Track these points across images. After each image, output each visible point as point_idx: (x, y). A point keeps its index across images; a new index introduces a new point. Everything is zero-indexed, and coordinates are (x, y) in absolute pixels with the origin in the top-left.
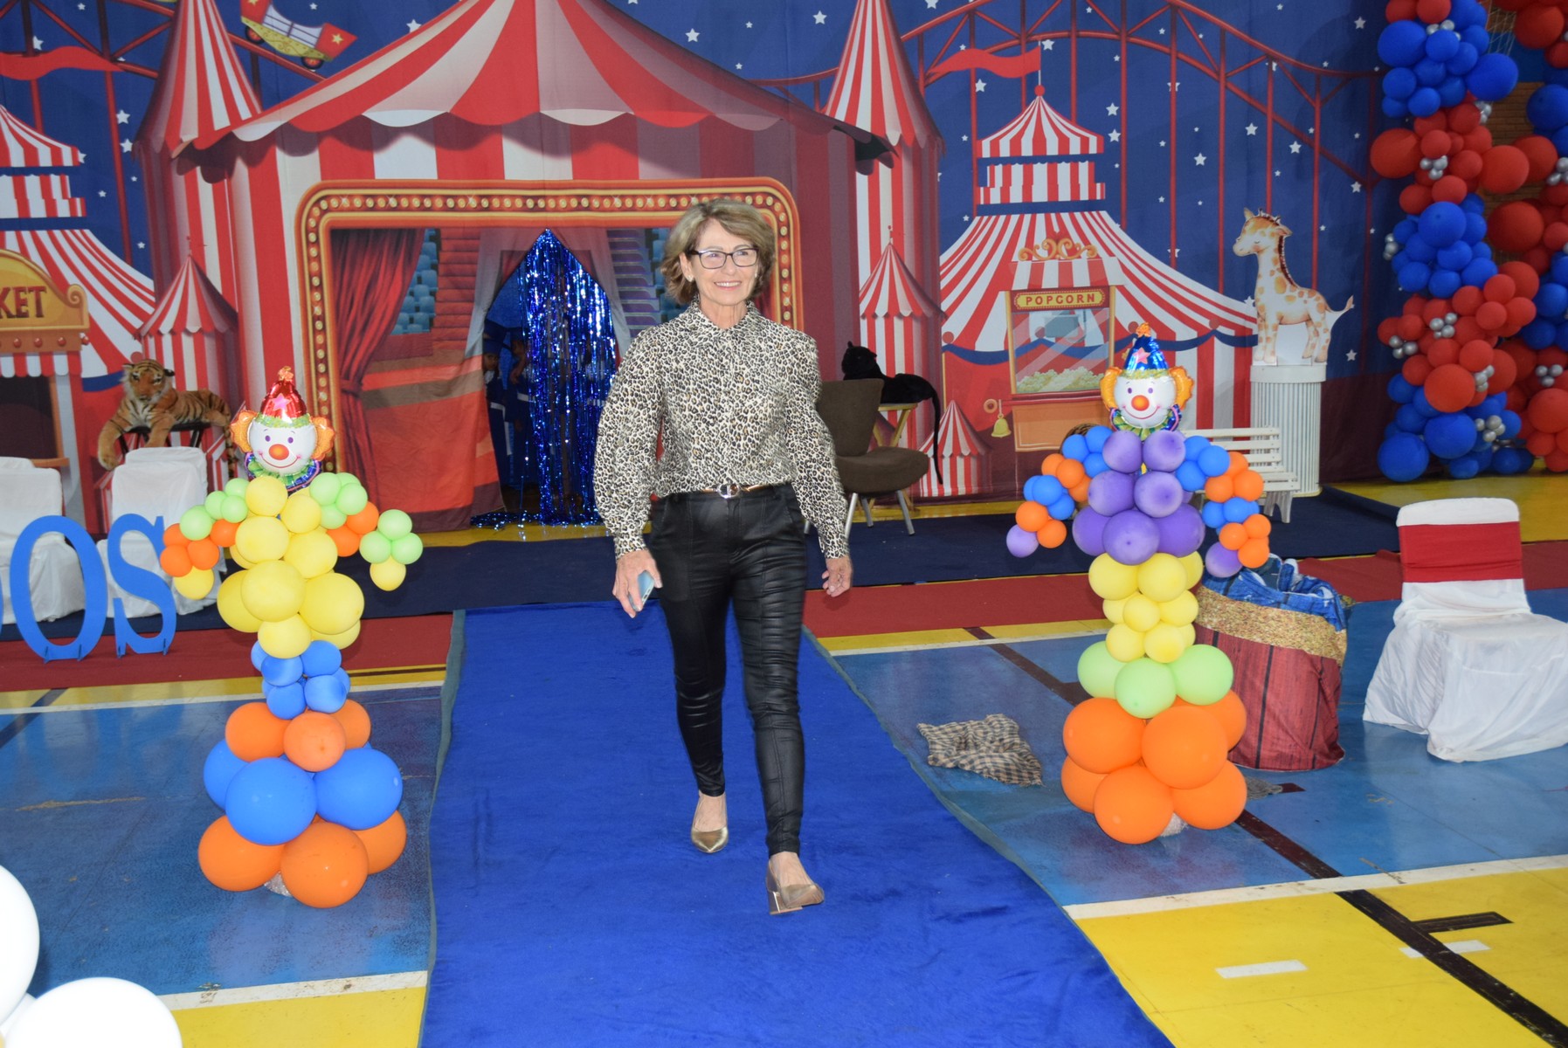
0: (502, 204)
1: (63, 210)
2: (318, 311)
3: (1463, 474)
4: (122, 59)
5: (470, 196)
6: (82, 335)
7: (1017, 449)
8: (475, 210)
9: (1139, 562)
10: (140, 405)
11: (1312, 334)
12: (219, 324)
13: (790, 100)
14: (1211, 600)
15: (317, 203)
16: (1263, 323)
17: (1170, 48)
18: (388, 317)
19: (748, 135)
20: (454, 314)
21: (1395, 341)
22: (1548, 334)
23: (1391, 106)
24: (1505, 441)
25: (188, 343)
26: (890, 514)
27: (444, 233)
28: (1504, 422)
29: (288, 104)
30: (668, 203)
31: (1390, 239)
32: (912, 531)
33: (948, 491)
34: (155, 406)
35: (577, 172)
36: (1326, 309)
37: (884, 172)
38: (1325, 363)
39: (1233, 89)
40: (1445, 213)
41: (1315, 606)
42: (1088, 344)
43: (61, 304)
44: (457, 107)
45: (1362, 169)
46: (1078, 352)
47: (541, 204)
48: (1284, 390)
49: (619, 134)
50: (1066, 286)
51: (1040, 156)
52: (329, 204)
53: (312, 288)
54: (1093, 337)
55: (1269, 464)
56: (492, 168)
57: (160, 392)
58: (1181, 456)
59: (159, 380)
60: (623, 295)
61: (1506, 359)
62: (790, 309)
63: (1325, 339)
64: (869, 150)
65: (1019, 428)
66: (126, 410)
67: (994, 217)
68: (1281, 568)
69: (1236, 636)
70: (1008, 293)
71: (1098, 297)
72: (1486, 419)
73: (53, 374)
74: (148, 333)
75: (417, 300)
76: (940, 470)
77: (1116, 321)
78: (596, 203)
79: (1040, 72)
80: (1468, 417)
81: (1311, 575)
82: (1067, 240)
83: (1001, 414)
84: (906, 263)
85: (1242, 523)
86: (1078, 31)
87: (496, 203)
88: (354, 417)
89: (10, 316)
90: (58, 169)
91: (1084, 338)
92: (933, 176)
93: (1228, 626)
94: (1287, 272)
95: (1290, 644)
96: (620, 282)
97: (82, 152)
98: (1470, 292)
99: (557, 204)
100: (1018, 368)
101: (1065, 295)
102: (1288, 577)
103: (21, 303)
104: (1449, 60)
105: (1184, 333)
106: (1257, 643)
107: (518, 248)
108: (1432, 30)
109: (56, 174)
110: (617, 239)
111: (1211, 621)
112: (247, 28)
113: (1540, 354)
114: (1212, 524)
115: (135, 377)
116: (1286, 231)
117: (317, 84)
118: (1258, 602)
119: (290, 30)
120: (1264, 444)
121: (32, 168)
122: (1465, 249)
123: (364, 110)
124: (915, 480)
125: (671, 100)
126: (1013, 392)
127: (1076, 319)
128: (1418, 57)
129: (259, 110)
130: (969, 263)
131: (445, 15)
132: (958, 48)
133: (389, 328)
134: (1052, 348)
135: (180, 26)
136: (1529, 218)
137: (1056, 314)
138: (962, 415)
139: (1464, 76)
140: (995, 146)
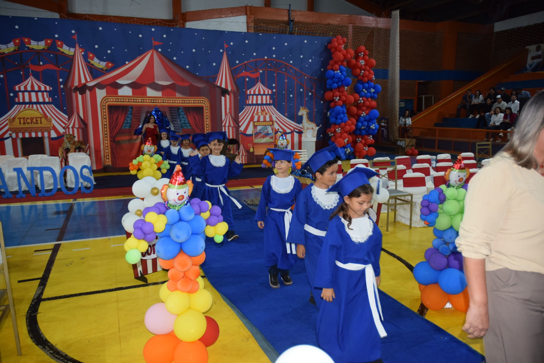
1: (47, 100)
4: (61, 67)
5: (139, 99)
6: (51, 128)
7: (255, 154)
8: (140, 102)
10: (68, 144)
11: (313, 131)
12: (83, 126)
13: (208, 81)
15: (105, 100)
16: (304, 129)
17: (285, 73)
18: (121, 125)
19: (199, 88)
20: (136, 125)
21: (329, 133)
22: (358, 132)
23: (328, 86)
24: (351, 153)
25: (75, 130)
27: (133, 107)
28: (350, 149)
29: (98, 79)
30: (182, 102)
31: (328, 112)
34: (71, 144)
35: (163, 95)
36: (316, 126)
37: (228, 96)
38: (316, 137)
39: (297, 81)
40: (338, 108)
42: (269, 133)
43: (46, 121)
44: (136, 80)
45: (323, 98)
46: (267, 134)
47: (155, 101)
48: (308, 143)
49: (172, 87)
50: (265, 121)
51: (259, 94)
52: (108, 100)
53: (104, 118)
54: (270, 131)
55: (305, 157)
56: (145, 93)
57: (72, 141)
59: (73, 138)
60: (173, 121)
61: (350, 137)
62: (208, 124)
63: (316, 132)
64: (224, 92)
65: (255, 150)
66: (64, 145)
67: (250, 106)
70: (253, 122)
71: (271, 123)
72: (347, 149)
73: (44, 136)
74: (66, 128)
75: (127, 121)
77: (275, 129)
78: (167, 101)
79: (259, 77)
80: (343, 149)
82: (265, 111)
83: (251, 147)
84: (232, 115)
85: (297, 162)
86: (267, 69)
87: (145, 101)
88: (113, 146)
89: (34, 123)
90: (46, 91)
91: (268, 131)
92: (238, 98)
94: (309, 119)
96: (172, 118)
97: (52, 87)
98: (343, 124)
99: (158, 101)
100: (255, 137)
101: (264, 123)
103: (37, 121)
104: (339, 78)
105: (288, 131)
107: (150, 111)
108: (336, 72)
110: (171, 109)
112: (89, 62)
113: (357, 136)
115: (67, 137)
116: (308, 111)
117: (105, 75)
118: (300, 176)
119: (99, 62)
120: (304, 153)
121: (40, 90)
122: (342, 115)
123: (116, 80)
125: (183, 80)
126: (254, 142)
127: (267, 128)
128: (333, 77)
129: (92, 79)
130: (245, 116)
131: (134, 61)
132: (243, 72)
133: (121, 127)
134: (262, 133)
135: (74, 60)
136: (355, 109)
137: (263, 127)
138: (244, 147)
139: (342, 81)
140: (250, 92)
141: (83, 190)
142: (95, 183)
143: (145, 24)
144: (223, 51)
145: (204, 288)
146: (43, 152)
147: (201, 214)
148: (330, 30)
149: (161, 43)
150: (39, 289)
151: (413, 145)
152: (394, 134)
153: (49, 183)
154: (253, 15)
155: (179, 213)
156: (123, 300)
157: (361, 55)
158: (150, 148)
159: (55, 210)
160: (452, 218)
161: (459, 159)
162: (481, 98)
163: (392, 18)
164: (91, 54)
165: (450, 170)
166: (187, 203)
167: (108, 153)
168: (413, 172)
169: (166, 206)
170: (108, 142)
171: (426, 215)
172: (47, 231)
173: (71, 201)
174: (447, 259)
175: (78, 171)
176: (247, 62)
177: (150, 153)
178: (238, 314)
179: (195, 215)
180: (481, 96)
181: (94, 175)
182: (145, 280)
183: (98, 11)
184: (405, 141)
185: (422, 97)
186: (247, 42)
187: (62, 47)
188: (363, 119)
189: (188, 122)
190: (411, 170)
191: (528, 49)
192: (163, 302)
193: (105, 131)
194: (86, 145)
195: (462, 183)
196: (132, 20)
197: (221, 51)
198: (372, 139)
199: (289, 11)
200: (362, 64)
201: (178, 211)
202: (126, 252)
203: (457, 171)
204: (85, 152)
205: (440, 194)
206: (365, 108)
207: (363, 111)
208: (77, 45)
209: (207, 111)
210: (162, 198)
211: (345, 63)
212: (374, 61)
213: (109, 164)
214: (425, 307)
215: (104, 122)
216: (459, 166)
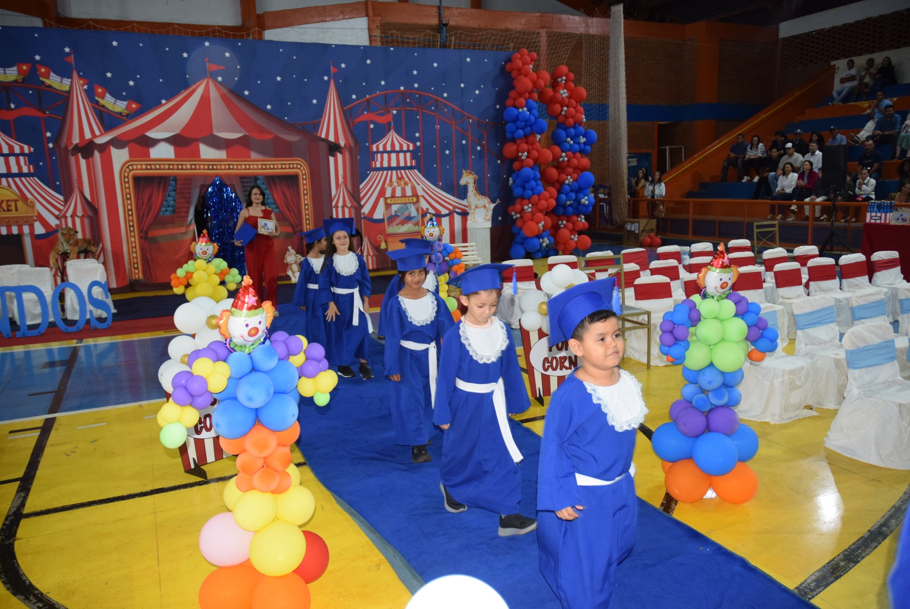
0: (200, 167)
1: (25, 170)
2: (129, 207)
3: (537, 257)
4: (47, 112)
5: (187, 164)
6: (35, 218)
8: (190, 169)
10: (65, 244)
11: (486, 211)
12: (90, 213)
13: (304, 130)
15: (128, 167)
16: (470, 208)
17: (436, 114)
18: (156, 210)
19: (289, 143)
20: (183, 208)
21: (513, 213)
22: (561, 210)
23: (508, 135)
24: (550, 246)
25: (78, 221)
27: (178, 178)
28: (548, 240)
29: (114, 130)
30: (262, 167)
31: (510, 179)
34: (71, 244)
35: (228, 156)
36: (490, 203)
37: (339, 156)
38: (491, 221)
39: (457, 128)
40: (527, 171)
42: (412, 216)
43: (25, 207)
44: (181, 131)
45: (500, 155)
46: (409, 219)
47: (215, 167)
48: (478, 231)
49: (243, 142)
50: (404, 195)
52: (133, 167)
53: (127, 199)
54: (414, 213)
55: (473, 255)
56: (197, 154)
57: (73, 239)
58: (442, 248)
59: (73, 234)
61: (548, 219)
62: (307, 205)
63: (491, 213)
64: (334, 148)
65: (389, 244)
66: (59, 246)
67: (378, 172)
70: (384, 198)
71: (415, 199)
72: (543, 239)
73: (23, 233)
74: (62, 217)
75: (169, 203)
77: (421, 207)
78: (235, 167)
79: (392, 122)
80: (537, 239)
82: (403, 180)
83: (383, 241)
84: (348, 188)
85: (458, 265)
86: (405, 108)
87: (198, 167)
88: (146, 246)
89: (4, 211)
90: (22, 154)
91: (411, 213)
92: (357, 158)
94: (478, 190)
97: (32, 147)
98: (536, 197)
99: (221, 167)
100: (389, 224)
101: (403, 199)
103: (9, 206)
104: (527, 121)
105: (444, 211)
107: (207, 183)
108: (520, 110)
109: (22, 156)
110: (243, 180)
112: (98, 101)
113: (559, 217)
115: (64, 234)
116: (476, 177)
117: (126, 123)
119: (115, 102)
120: (472, 248)
121: (12, 154)
122: (533, 183)
123: (145, 132)
125: (262, 130)
126: (387, 233)
127: (408, 207)
128: (516, 119)
129: (103, 132)
130: (370, 188)
131: (176, 98)
132: (364, 113)
133: (158, 213)
134: (400, 217)
135: (71, 99)
136: (554, 172)
137: (401, 205)
138: (370, 241)
139: (531, 126)
140: (378, 147)
141: (94, 324)
142: (114, 311)
143: (193, 34)
144: (329, 79)
145: (301, 484)
146: (22, 260)
147: (289, 358)
148: (509, 39)
149: (221, 67)
150: (17, 497)
151: (652, 230)
152: (620, 211)
153: (33, 314)
154: (379, 16)
155: (251, 357)
156: (164, 511)
157: (562, 80)
158: (206, 247)
159: (46, 359)
160: (712, 350)
161: (720, 252)
162: (761, 148)
163: (612, 17)
164: (99, 88)
165: (706, 269)
166: (265, 339)
167: (137, 258)
168: (651, 275)
169: (228, 347)
170: (135, 239)
171: (670, 347)
172: (31, 397)
173: (73, 343)
174: (707, 417)
175: (85, 291)
176: (371, 96)
177: (207, 256)
178: (361, 524)
179: (279, 360)
180: (761, 144)
181: (112, 298)
182: (203, 474)
183: (110, 13)
184: (638, 222)
185: (665, 149)
186: (369, 62)
187: (48, 77)
188: (567, 188)
189: (274, 202)
190: (648, 272)
191: (835, 65)
192: (230, 511)
193: (129, 221)
194: (98, 245)
195: (726, 291)
196: (170, 29)
197: (326, 78)
198: (583, 221)
199: (439, 8)
200: (564, 95)
201: (249, 354)
202: (162, 428)
203: (718, 271)
204: (96, 257)
205: (690, 310)
206: (570, 170)
207: (567, 176)
208: (75, 73)
209: (305, 182)
210: (221, 333)
211: (536, 95)
212: (583, 91)
213: (139, 277)
214: (673, 498)
215: (128, 205)
216: (720, 263)
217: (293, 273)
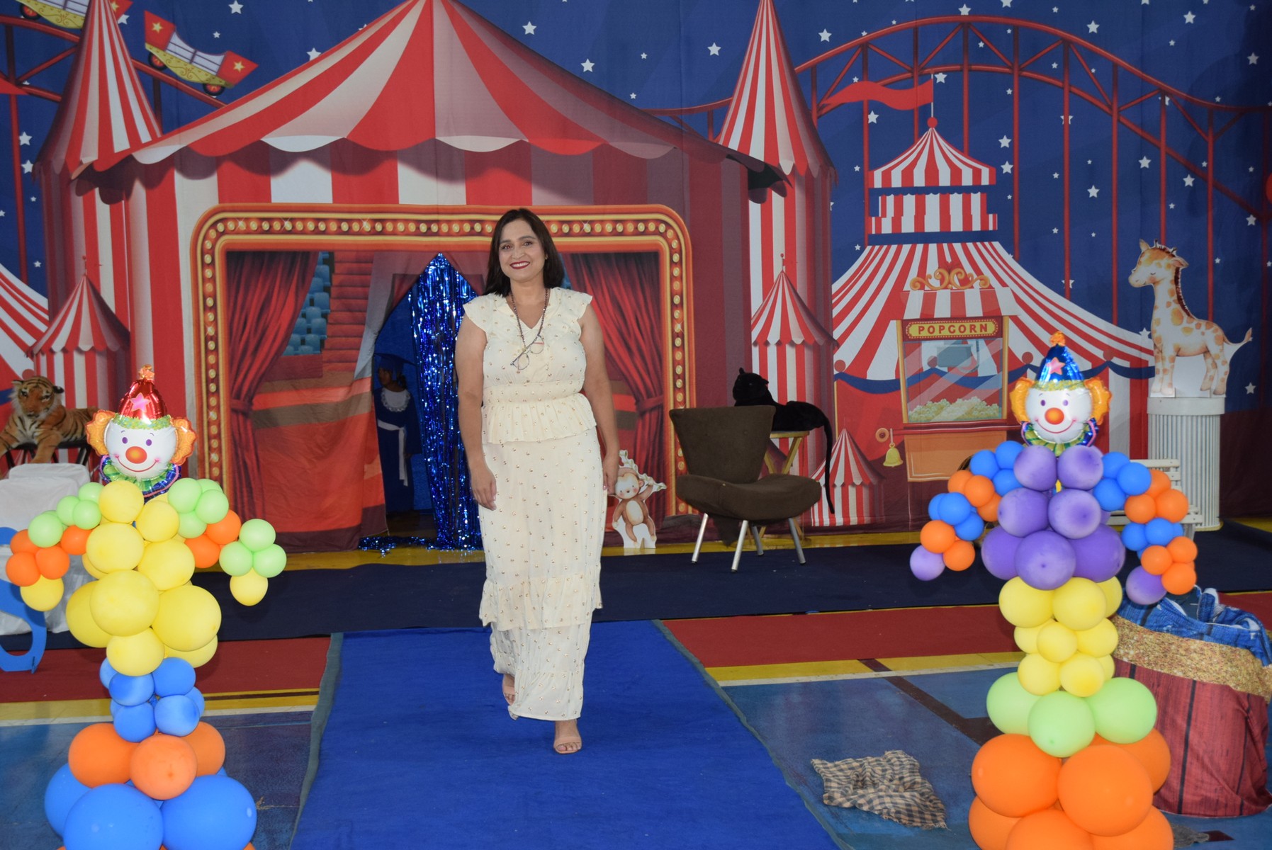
0: (395, 228)
2: (211, 331)
4: (26, 83)
5: (364, 220)
7: (910, 479)
8: (369, 234)
9: (1054, 586)
10: (28, 422)
11: (1210, 366)
12: (111, 343)
13: (683, 129)
14: (1127, 631)
15: (214, 225)
16: (1160, 355)
17: (1063, 82)
18: (280, 339)
19: (642, 162)
20: (345, 336)
25: (79, 362)
26: (782, 543)
27: (336, 254)
29: (187, 129)
30: (560, 229)
32: (803, 561)
33: (839, 521)
34: (43, 423)
35: (470, 198)
36: (1224, 340)
37: (777, 201)
38: (1224, 396)
39: (1125, 122)
41: (1240, 638)
42: (981, 374)
44: (352, 131)
46: (971, 382)
47: (434, 228)
48: (1182, 423)
49: (514, 161)
50: (958, 315)
51: (932, 187)
52: (226, 227)
53: (206, 308)
54: (986, 366)
56: (389, 192)
57: (48, 409)
58: (1099, 474)
59: (47, 397)
62: (681, 335)
63: (1223, 371)
64: (762, 179)
65: (911, 457)
66: (14, 427)
67: (885, 247)
68: (1201, 598)
69: (1155, 669)
70: (899, 322)
71: (991, 327)
74: (41, 351)
75: (309, 321)
76: (831, 499)
77: (1010, 352)
79: (932, 104)
81: (1233, 606)
82: (959, 270)
83: (892, 443)
84: (798, 291)
85: (1166, 546)
86: (971, 65)
87: (389, 227)
88: (243, 436)
91: (977, 367)
92: (826, 206)
93: (1146, 659)
94: (1184, 303)
95: (1214, 678)
99: (450, 229)
100: (911, 397)
101: (957, 325)
102: (1209, 608)
106: (1179, 678)
107: (410, 272)
111: (1128, 653)
112: (151, 54)
114: (1133, 547)
115: (23, 393)
116: (1182, 262)
117: (217, 110)
118: (1179, 633)
119: (193, 57)
123: (263, 135)
124: (806, 509)
125: (566, 128)
126: (905, 421)
127: (969, 349)
129: (159, 135)
130: (861, 292)
131: (344, 45)
132: (850, 81)
133: (280, 350)
134: (944, 377)
135: (84, 53)
137: (948, 344)
138: (854, 444)
140: (887, 176)
164: (156, 22)
170: (220, 415)
193: (209, 367)
217: (630, 525)
